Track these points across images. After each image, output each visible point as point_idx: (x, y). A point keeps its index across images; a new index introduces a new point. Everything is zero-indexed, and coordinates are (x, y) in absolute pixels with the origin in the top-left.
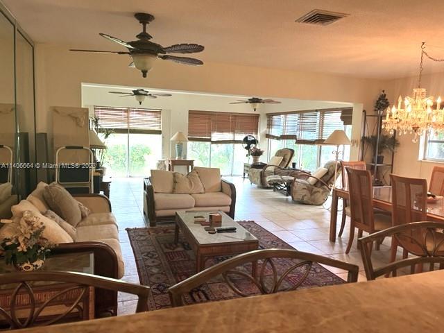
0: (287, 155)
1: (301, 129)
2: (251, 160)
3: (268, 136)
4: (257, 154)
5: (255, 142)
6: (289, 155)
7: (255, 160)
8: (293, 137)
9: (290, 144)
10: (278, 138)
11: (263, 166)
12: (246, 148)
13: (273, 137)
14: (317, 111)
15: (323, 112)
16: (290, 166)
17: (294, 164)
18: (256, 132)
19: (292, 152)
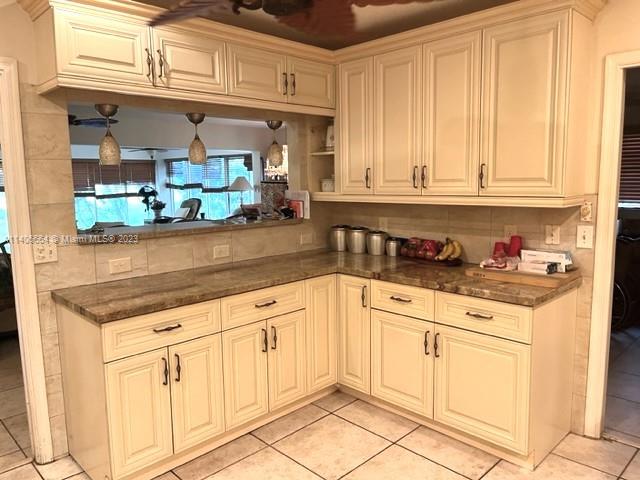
0: (193, 205)
1: (206, 176)
2: (152, 215)
3: (169, 186)
4: (159, 207)
5: (154, 193)
6: (197, 205)
7: (157, 215)
8: (199, 186)
9: (197, 193)
10: (182, 188)
11: (168, 220)
12: (143, 201)
13: (176, 187)
14: (220, 157)
15: (227, 158)
16: (199, 216)
17: (203, 215)
18: (154, 182)
19: (199, 202)
